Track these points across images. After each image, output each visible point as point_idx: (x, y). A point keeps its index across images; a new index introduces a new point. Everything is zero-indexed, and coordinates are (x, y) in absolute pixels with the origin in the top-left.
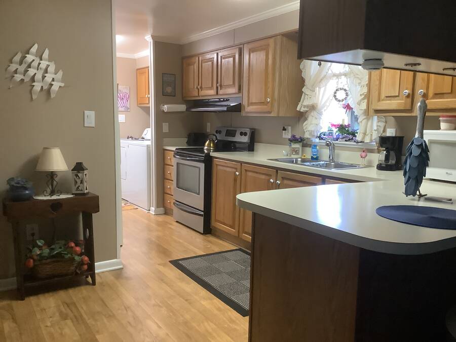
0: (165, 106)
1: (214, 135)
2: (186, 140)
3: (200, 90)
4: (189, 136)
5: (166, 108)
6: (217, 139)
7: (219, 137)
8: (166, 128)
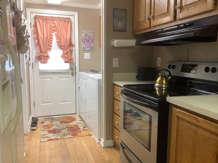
0: (115, 41)
1: (167, 70)
2: (136, 74)
3: (152, 20)
4: (139, 71)
5: (115, 43)
6: (170, 75)
7: (174, 73)
8: (115, 63)
